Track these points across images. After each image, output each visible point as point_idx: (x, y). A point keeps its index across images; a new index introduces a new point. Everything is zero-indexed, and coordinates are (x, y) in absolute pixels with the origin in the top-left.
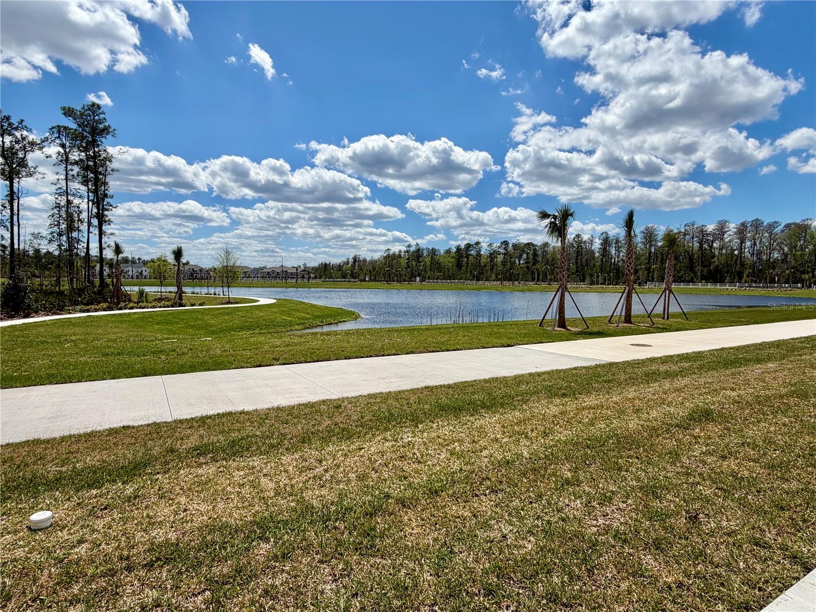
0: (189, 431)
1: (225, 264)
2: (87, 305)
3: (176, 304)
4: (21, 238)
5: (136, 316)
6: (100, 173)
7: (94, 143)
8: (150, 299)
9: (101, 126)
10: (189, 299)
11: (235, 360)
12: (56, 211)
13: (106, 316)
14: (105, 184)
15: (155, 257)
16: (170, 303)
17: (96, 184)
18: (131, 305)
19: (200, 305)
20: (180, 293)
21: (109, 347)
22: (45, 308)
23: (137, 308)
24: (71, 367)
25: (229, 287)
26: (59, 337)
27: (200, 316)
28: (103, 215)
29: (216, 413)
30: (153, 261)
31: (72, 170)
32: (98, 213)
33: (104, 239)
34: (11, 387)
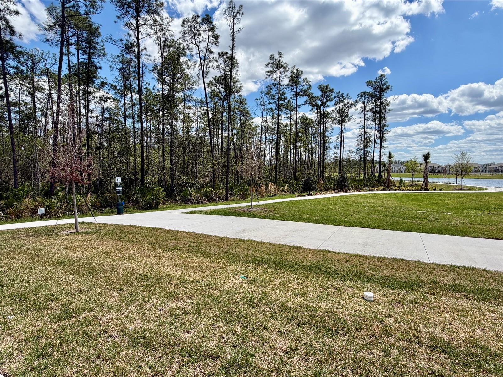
0: (443, 273)
1: (460, 162)
2: (373, 187)
3: (423, 189)
4: (344, 153)
5: (399, 195)
6: (383, 113)
7: (380, 98)
8: (406, 185)
9: (385, 87)
10: (432, 186)
11: (473, 231)
12: (360, 138)
13: (382, 194)
14: (385, 119)
15: (409, 159)
16: (419, 188)
17: (380, 121)
18: (396, 188)
19: (440, 190)
20: (426, 181)
21: (387, 211)
22: (353, 188)
23: (399, 190)
24: (369, 220)
25: (462, 178)
26: (361, 203)
27: (440, 198)
28: (383, 137)
29: (462, 266)
30: (407, 162)
31: (367, 114)
32: (380, 136)
33: (383, 150)
34: (344, 226)
